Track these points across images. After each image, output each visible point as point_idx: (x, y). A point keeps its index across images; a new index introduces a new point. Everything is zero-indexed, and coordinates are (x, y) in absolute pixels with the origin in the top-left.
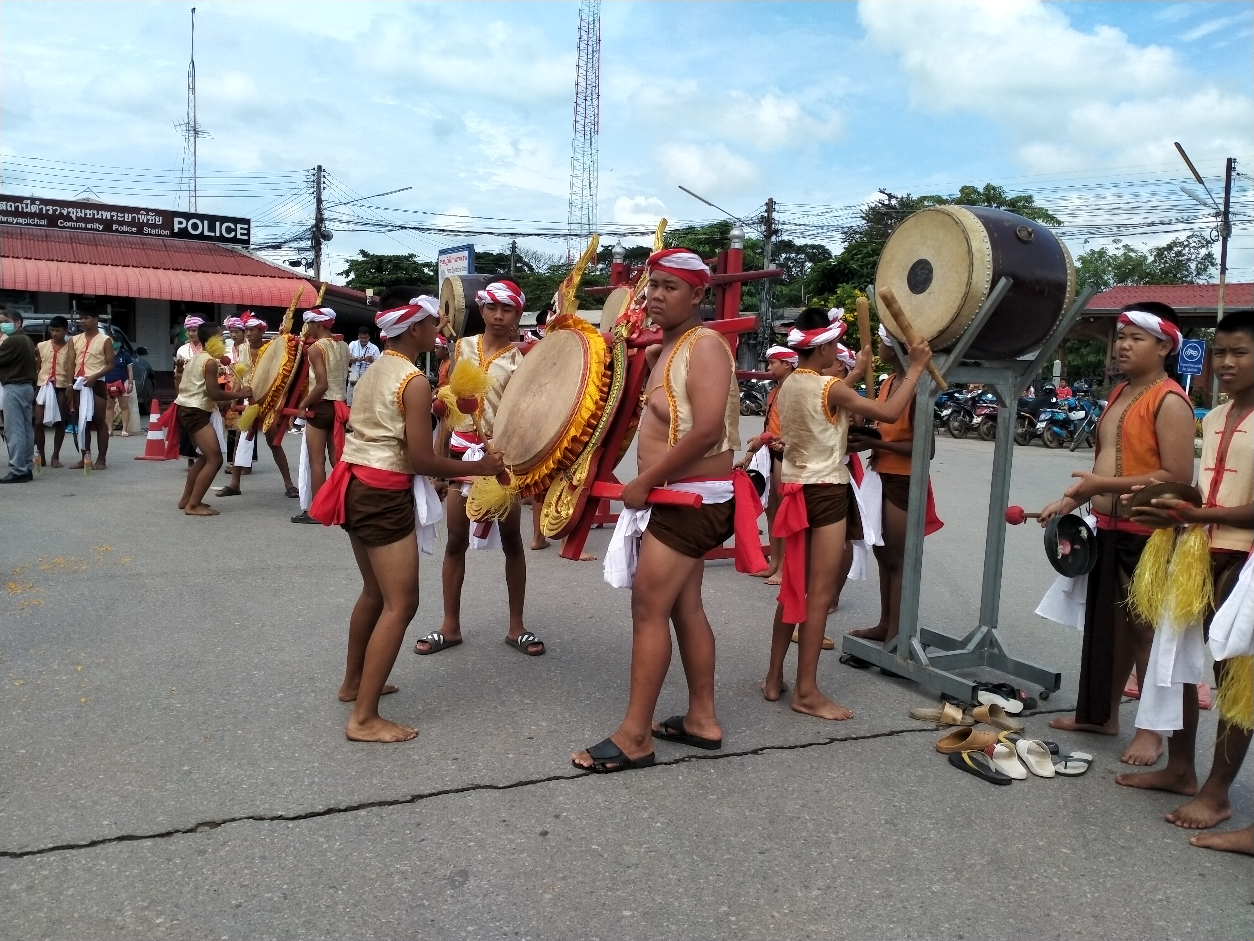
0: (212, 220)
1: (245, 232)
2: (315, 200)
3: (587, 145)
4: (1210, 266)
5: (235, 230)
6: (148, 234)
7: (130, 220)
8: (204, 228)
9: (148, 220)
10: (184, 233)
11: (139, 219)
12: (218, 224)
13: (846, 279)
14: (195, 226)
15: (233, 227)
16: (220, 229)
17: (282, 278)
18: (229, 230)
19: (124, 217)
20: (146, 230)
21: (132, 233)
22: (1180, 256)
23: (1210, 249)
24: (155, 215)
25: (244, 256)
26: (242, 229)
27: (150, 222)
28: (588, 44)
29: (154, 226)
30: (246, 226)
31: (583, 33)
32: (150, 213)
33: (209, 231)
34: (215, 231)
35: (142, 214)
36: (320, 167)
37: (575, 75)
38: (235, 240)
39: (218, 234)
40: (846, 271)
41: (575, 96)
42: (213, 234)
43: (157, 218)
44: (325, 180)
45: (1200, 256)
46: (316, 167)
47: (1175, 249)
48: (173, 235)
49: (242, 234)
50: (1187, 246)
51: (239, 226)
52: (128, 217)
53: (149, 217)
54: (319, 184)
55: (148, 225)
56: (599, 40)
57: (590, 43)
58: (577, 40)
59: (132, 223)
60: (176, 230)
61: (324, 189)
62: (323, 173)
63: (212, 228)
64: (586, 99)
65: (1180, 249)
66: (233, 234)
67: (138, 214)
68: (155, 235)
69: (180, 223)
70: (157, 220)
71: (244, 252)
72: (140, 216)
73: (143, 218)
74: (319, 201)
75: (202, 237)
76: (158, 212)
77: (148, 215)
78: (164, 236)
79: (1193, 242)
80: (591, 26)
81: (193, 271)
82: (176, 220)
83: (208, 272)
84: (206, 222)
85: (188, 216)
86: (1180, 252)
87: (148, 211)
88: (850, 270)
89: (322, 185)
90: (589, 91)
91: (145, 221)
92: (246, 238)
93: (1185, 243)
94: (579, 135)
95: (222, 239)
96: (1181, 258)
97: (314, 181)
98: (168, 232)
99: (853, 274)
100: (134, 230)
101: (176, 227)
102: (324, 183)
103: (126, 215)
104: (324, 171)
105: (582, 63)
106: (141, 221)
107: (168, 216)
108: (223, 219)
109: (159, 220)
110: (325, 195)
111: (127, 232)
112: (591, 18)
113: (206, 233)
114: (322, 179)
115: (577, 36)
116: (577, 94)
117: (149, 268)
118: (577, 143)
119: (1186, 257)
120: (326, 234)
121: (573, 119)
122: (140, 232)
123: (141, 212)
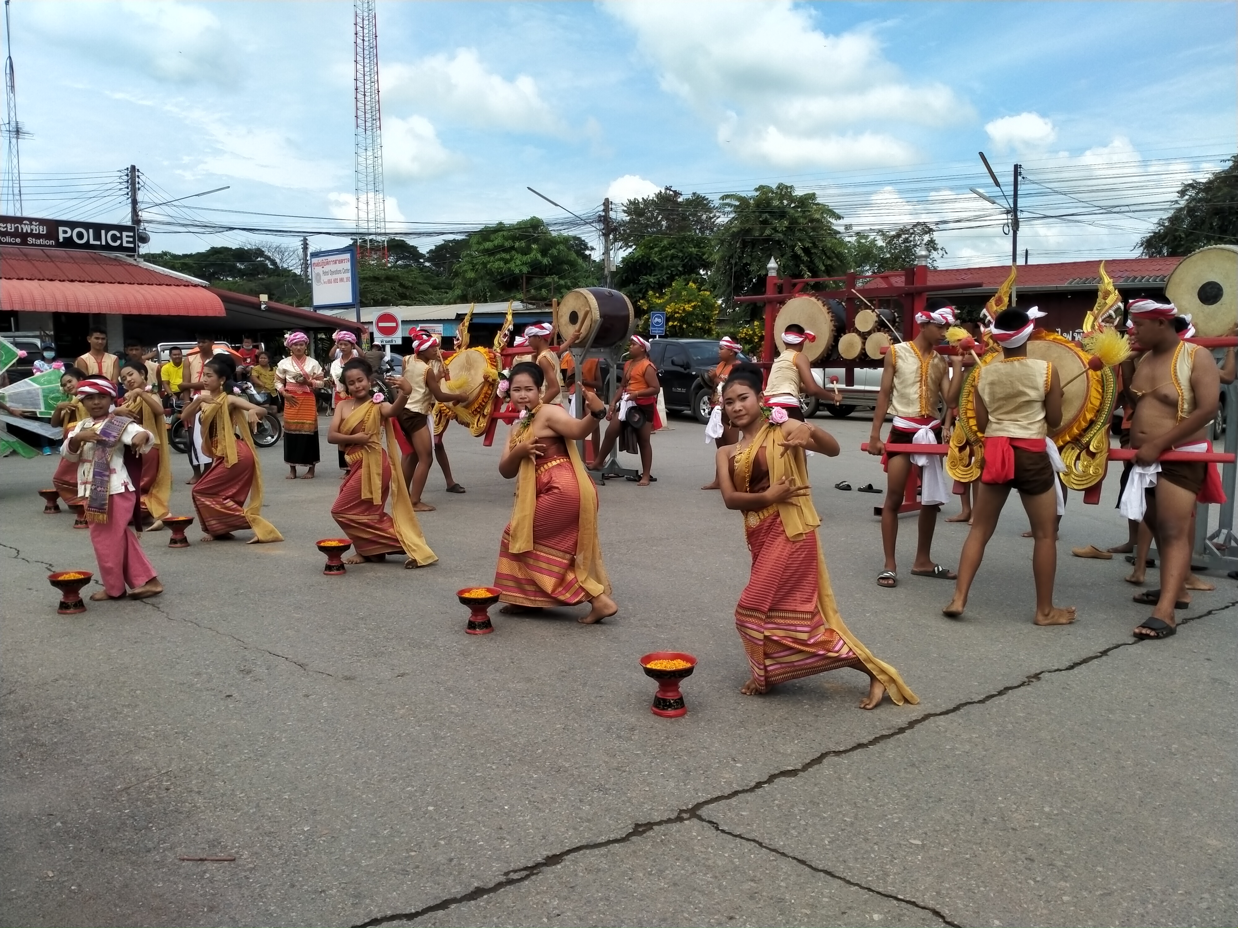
0: (98, 228)
1: (131, 239)
2: (130, 200)
3: (369, 141)
4: (933, 251)
5: (121, 238)
6: (32, 245)
7: (13, 230)
8: (89, 236)
9: (32, 230)
10: (69, 243)
11: (22, 229)
12: (103, 232)
13: (649, 272)
14: (80, 236)
15: (118, 235)
16: (106, 237)
17: (178, 285)
18: (114, 238)
19: (6, 227)
20: (31, 240)
21: (16, 244)
22: (908, 242)
23: (932, 236)
24: (39, 225)
25: (130, 264)
26: (127, 236)
27: (34, 232)
28: (363, 40)
29: (38, 236)
30: (132, 234)
31: (359, 29)
32: (34, 223)
33: (94, 240)
34: (100, 240)
35: (25, 224)
36: (133, 167)
37: (354, 72)
38: (121, 248)
39: (104, 243)
40: (649, 264)
41: (354, 91)
42: (98, 243)
43: (41, 228)
44: (140, 181)
45: (924, 242)
46: (129, 167)
47: (903, 236)
48: (59, 245)
49: (128, 242)
50: (912, 234)
51: (125, 234)
52: (11, 228)
53: (33, 227)
54: (133, 184)
55: (31, 235)
56: (376, 36)
57: (366, 39)
58: (354, 36)
59: (15, 234)
60: (61, 240)
61: (139, 189)
62: (137, 173)
63: (98, 237)
64: (365, 95)
65: (907, 236)
66: (119, 242)
67: (21, 223)
68: (40, 245)
69: (65, 232)
70: (41, 230)
71: (130, 260)
72: (23, 226)
73: (26, 228)
74: (134, 202)
75: (87, 246)
76: (42, 222)
77: (31, 224)
78: (49, 246)
79: (918, 230)
80: (366, 22)
81: (88, 282)
82: (61, 229)
83: (103, 282)
84: (91, 231)
85: (72, 225)
86: (907, 239)
87: (31, 220)
88: (652, 263)
89: (137, 186)
90: (367, 87)
91: (29, 231)
92: (132, 245)
93: (911, 231)
94: (361, 130)
95: (108, 247)
96: (908, 244)
97: (127, 182)
98: (52, 242)
99: (655, 266)
100: (18, 240)
101: (61, 236)
102: (139, 183)
103: (9, 225)
104: (138, 171)
105: (359, 59)
106: (24, 231)
107: (53, 225)
108: (108, 227)
109: (43, 230)
110: (140, 196)
111: (11, 244)
112: (366, 14)
113: (92, 242)
114: (137, 179)
115: (353, 32)
116: (356, 89)
117: (43, 280)
118: (360, 138)
119: (912, 243)
120: (144, 236)
121: (354, 115)
122: (24, 242)
123: (24, 222)
